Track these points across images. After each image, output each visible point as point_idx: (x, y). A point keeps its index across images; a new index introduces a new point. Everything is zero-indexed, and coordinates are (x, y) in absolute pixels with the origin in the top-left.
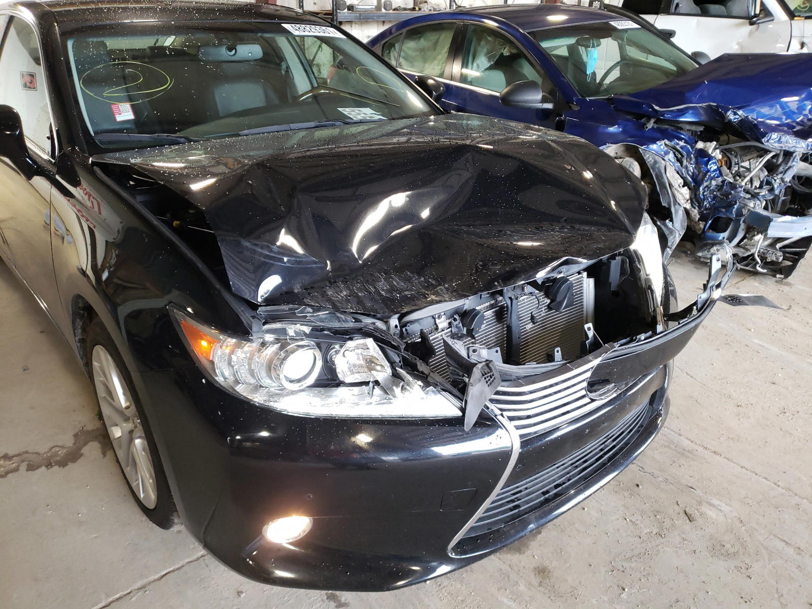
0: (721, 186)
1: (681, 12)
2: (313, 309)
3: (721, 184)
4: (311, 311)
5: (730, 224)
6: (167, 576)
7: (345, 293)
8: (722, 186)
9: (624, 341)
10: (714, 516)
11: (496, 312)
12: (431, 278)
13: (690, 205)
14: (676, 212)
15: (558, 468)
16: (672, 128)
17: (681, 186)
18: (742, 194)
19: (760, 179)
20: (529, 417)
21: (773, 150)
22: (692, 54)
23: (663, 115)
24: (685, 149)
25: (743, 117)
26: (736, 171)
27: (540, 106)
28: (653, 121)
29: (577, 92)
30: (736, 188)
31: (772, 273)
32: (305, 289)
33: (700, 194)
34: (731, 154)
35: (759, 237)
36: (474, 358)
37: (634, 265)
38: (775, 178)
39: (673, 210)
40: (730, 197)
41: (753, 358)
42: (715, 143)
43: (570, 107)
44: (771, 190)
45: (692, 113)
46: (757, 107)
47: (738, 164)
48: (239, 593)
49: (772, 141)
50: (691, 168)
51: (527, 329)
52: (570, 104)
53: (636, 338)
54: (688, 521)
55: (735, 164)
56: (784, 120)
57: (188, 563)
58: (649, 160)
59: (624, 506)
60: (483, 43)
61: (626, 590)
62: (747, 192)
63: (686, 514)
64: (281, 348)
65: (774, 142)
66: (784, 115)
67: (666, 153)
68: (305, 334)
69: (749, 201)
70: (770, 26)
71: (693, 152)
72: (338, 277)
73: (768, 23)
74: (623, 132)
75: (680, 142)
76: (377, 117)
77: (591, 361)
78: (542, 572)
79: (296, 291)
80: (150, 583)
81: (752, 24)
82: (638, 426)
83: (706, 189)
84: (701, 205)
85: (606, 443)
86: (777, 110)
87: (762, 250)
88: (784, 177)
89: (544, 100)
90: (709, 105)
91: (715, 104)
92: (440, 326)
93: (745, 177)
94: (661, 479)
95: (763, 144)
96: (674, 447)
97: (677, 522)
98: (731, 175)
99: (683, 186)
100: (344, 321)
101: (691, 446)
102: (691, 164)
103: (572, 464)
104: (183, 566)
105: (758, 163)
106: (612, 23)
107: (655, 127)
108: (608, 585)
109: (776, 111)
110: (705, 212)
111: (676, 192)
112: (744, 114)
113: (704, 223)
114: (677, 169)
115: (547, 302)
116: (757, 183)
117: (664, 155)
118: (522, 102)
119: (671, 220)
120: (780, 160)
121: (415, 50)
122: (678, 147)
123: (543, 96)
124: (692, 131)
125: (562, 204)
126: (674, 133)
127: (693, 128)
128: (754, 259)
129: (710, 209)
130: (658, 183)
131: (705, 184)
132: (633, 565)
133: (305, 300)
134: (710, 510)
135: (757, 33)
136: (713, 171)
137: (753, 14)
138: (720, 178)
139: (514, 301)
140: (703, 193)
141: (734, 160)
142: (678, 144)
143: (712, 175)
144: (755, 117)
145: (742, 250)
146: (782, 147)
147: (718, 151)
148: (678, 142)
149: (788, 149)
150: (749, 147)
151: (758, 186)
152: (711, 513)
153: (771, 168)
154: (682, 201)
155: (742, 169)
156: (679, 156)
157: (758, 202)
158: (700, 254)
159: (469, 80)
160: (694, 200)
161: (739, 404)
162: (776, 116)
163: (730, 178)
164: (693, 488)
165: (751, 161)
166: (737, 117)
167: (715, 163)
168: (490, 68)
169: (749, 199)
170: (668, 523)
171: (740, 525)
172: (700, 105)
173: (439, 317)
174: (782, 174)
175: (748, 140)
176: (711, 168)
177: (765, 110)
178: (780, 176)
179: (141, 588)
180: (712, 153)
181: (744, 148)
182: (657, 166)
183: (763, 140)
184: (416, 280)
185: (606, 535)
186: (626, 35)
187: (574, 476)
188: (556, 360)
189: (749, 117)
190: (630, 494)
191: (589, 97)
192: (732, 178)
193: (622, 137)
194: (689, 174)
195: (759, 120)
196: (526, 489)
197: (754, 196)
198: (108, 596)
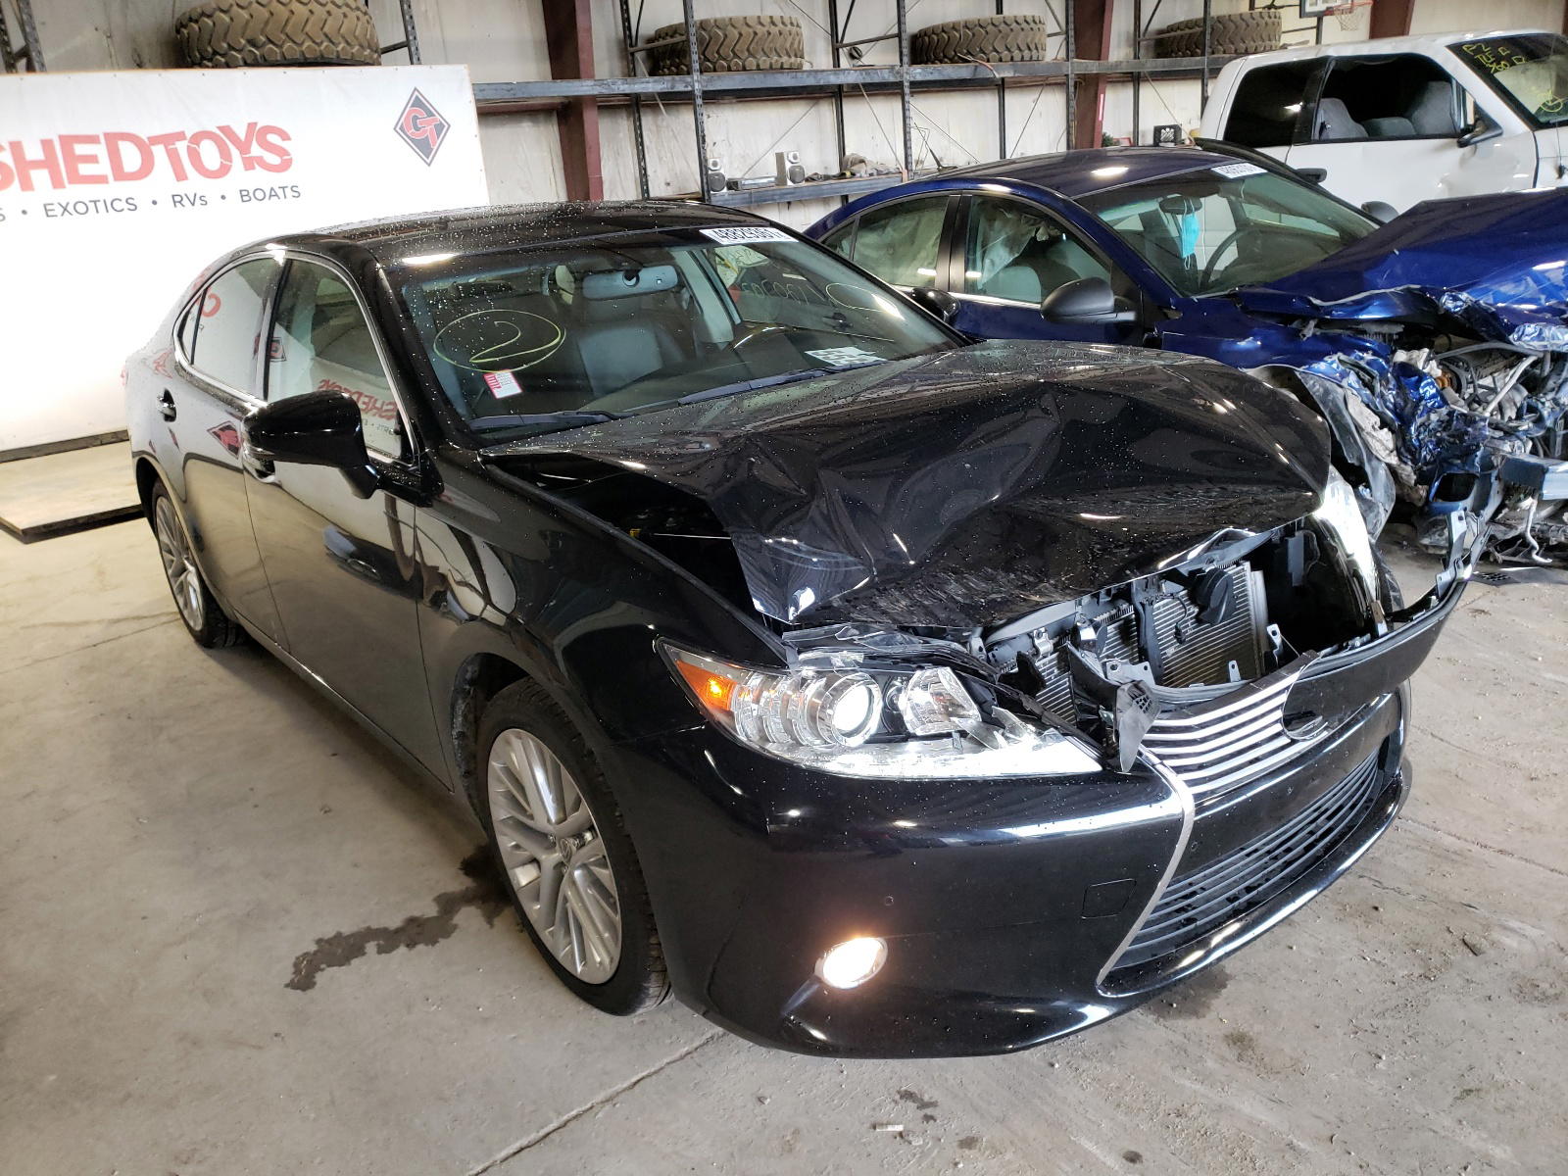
0: (1447, 422)
1: (1331, 137)
2: (859, 630)
3: (1447, 418)
4: (857, 633)
5: (1473, 484)
6: (642, 1082)
7: (904, 603)
8: (1449, 422)
9: (1328, 650)
10: (1515, 945)
11: (1119, 627)
12: (1025, 574)
13: (1396, 458)
14: (1375, 471)
15: (1248, 855)
16: (1348, 332)
17: (1376, 427)
18: (1488, 432)
19: (1515, 404)
20: (1201, 767)
21: (1529, 352)
22: (1363, 206)
23: (1330, 313)
24: (1375, 366)
25: (1470, 304)
26: (1471, 394)
27: (1112, 317)
28: (1312, 323)
29: (1174, 289)
30: (1475, 422)
31: (1561, 564)
32: (847, 601)
33: (1411, 438)
34: (1457, 366)
35: (1529, 503)
36: (1113, 678)
37: (1325, 542)
38: (1543, 400)
39: (1368, 469)
40: (1466, 438)
41: (1547, 702)
42: (1427, 350)
43: (1166, 315)
44: (1539, 421)
45: (1380, 305)
46: (1492, 284)
47: (1472, 382)
48: (761, 1100)
49: (1527, 338)
50: (1391, 398)
51: (1169, 655)
52: (1166, 311)
53: (1348, 645)
54: (1471, 955)
55: (1468, 383)
56: (1543, 301)
57: (668, 1064)
58: (1315, 389)
59: (1358, 939)
60: (997, 224)
61: (1384, 1058)
62: (1496, 427)
63: (1466, 944)
64: (827, 686)
65: (1530, 339)
66: (1543, 293)
67: (1344, 375)
68: (858, 663)
69: (1502, 442)
70: (1498, 144)
71: (1391, 370)
72: (889, 581)
73: (1493, 139)
74: (1263, 347)
75: (1365, 355)
76: (873, 359)
77: (1284, 677)
78: (1239, 1041)
79: (835, 605)
80: (618, 1094)
81: (1462, 145)
82: (1365, 798)
83: (1422, 429)
84: (1417, 457)
85: (1319, 821)
86: (1529, 287)
87: (1538, 527)
88: (1557, 397)
89: (1119, 307)
90: (1408, 289)
91: (1418, 287)
92: (1042, 650)
93: (1488, 403)
94: (1413, 897)
95: (1512, 344)
96: (1428, 848)
97: (1452, 957)
98: (1462, 402)
99: (1381, 428)
100: (908, 643)
101: (1458, 844)
102: (1389, 389)
103: (1269, 852)
104: (662, 1069)
105: (1507, 379)
106: (1218, 170)
107: (1318, 333)
108: (1352, 1053)
109: (1526, 288)
110: (1425, 468)
111: (1369, 439)
112: (1471, 297)
113: (1426, 487)
114: (1365, 399)
115: (1193, 612)
116: (1511, 413)
117: (1339, 379)
118: (1081, 315)
119: (1368, 486)
120: (1548, 368)
121: (878, 248)
122: (1362, 363)
123: (1116, 300)
124: (1384, 335)
125: (1201, 456)
126: (1353, 340)
127: (1385, 329)
128: (1526, 544)
129: (1435, 461)
130: (1336, 426)
131: (1419, 421)
132: (1390, 1022)
133: (851, 615)
134: (1508, 937)
135: (1474, 159)
136: (1430, 398)
137: (1462, 126)
138: (1443, 409)
139: (1148, 608)
140: (1418, 436)
141: (1465, 376)
142: (1362, 358)
143: (1429, 405)
144: (1491, 301)
145: (1502, 528)
146: (1546, 346)
147: (1433, 363)
148: (1361, 354)
149: (1558, 350)
150: (1489, 352)
151: (1514, 417)
152: (1510, 942)
153: (1532, 383)
154: (1382, 453)
155: (1480, 391)
156: (1367, 378)
157: (1518, 443)
158: (1426, 541)
159: (980, 287)
160: (1402, 450)
161: (1533, 776)
162: (1529, 297)
163: (1462, 407)
164: (1471, 907)
165: (1495, 375)
166: (1459, 303)
167: (1432, 383)
168: (1015, 263)
169: (1500, 438)
170: (1436, 960)
171: (1561, 954)
172: (1392, 290)
173: (1039, 635)
174: (1554, 393)
175: (1484, 340)
176: (1425, 393)
177: (1508, 288)
178: (1551, 396)
179: (607, 1101)
180: (1424, 368)
181: (1478, 355)
182: (1331, 397)
183: (1511, 337)
184: (1001, 577)
185: (1335, 983)
186: (1242, 188)
187: (1273, 873)
188: (1232, 680)
189: (1481, 302)
190: (1365, 922)
191: (1196, 294)
192: (1466, 407)
193: (1262, 355)
194: (1387, 407)
195: (1500, 305)
196: (1203, 889)
197: (1510, 433)
198: (559, 1114)
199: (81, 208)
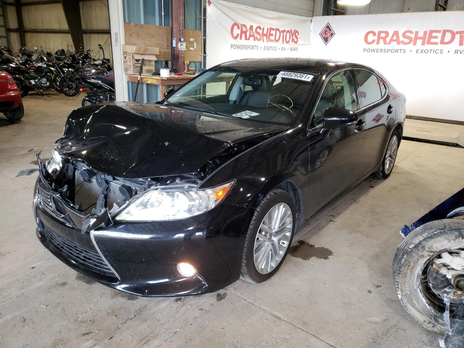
199: (426, 51)
